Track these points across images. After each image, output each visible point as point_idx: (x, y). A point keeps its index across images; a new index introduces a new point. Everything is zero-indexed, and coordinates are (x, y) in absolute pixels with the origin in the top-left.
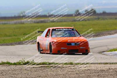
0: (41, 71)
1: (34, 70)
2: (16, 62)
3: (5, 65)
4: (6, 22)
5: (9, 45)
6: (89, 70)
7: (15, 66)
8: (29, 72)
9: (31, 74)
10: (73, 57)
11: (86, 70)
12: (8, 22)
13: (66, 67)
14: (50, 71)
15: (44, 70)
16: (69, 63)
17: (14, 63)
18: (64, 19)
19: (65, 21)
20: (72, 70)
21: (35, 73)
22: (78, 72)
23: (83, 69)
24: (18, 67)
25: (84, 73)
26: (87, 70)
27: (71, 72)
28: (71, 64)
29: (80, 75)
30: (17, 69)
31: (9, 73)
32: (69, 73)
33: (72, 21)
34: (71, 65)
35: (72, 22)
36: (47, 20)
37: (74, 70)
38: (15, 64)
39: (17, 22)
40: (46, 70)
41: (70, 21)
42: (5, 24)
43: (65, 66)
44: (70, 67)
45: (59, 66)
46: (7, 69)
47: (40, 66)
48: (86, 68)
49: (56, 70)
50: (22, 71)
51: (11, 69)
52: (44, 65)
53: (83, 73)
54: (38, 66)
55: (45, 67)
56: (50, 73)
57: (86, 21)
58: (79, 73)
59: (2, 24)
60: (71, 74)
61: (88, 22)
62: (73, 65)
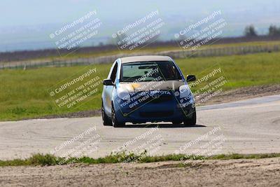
0: (163, 177)
1: (148, 174)
2: (103, 156)
3: (77, 164)
4: (79, 61)
5: (87, 117)
6: (278, 170)
7: (100, 166)
8: (136, 180)
9: (139, 184)
10: (239, 141)
11: (270, 171)
12: (86, 61)
13: (224, 165)
14: (186, 176)
15: (171, 174)
16: (230, 156)
17: (100, 159)
18: (220, 49)
19: (220, 55)
20: (237, 173)
21: (150, 181)
22: (251, 177)
23: (264, 168)
24: (109, 167)
25: (266, 179)
26: (274, 171)
27: (235, 177)
28: (236, 157)
29: (257, 184)
30: (105, 172)
31: (86, 183)
32: (232, 179)
33: (239, 54)
34: (236, 160)
35: (237, 56)
36: (179, 52)
37: (243, 173)
38: (101, 161)
39: (105, 59)
40: (174, 174)
41: (233, 53)
42: (77, 64)
43: (220, 162)
44: (232, 164)
45: (207, 162)
46: (81, 174)
47: (162, 163)
48: (271, 167)
49: (200, 172)
50: (118, 178)
51: (91, 174)
52: (171, 162)
53: (264, 178)
54: (156, 164)
55: (172, 166)
56: (184, 180)
57: (270, 52)
58: (254, 178)
59: (71, 64)
60: (235, 181)
61: (274, 54)
62: (240, 160)
